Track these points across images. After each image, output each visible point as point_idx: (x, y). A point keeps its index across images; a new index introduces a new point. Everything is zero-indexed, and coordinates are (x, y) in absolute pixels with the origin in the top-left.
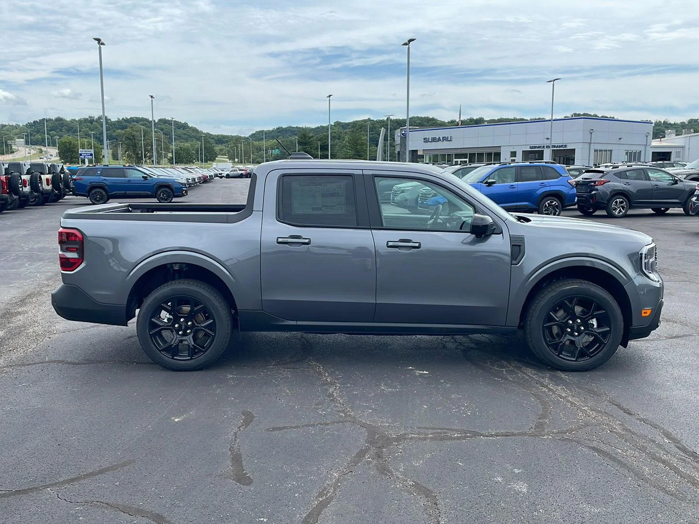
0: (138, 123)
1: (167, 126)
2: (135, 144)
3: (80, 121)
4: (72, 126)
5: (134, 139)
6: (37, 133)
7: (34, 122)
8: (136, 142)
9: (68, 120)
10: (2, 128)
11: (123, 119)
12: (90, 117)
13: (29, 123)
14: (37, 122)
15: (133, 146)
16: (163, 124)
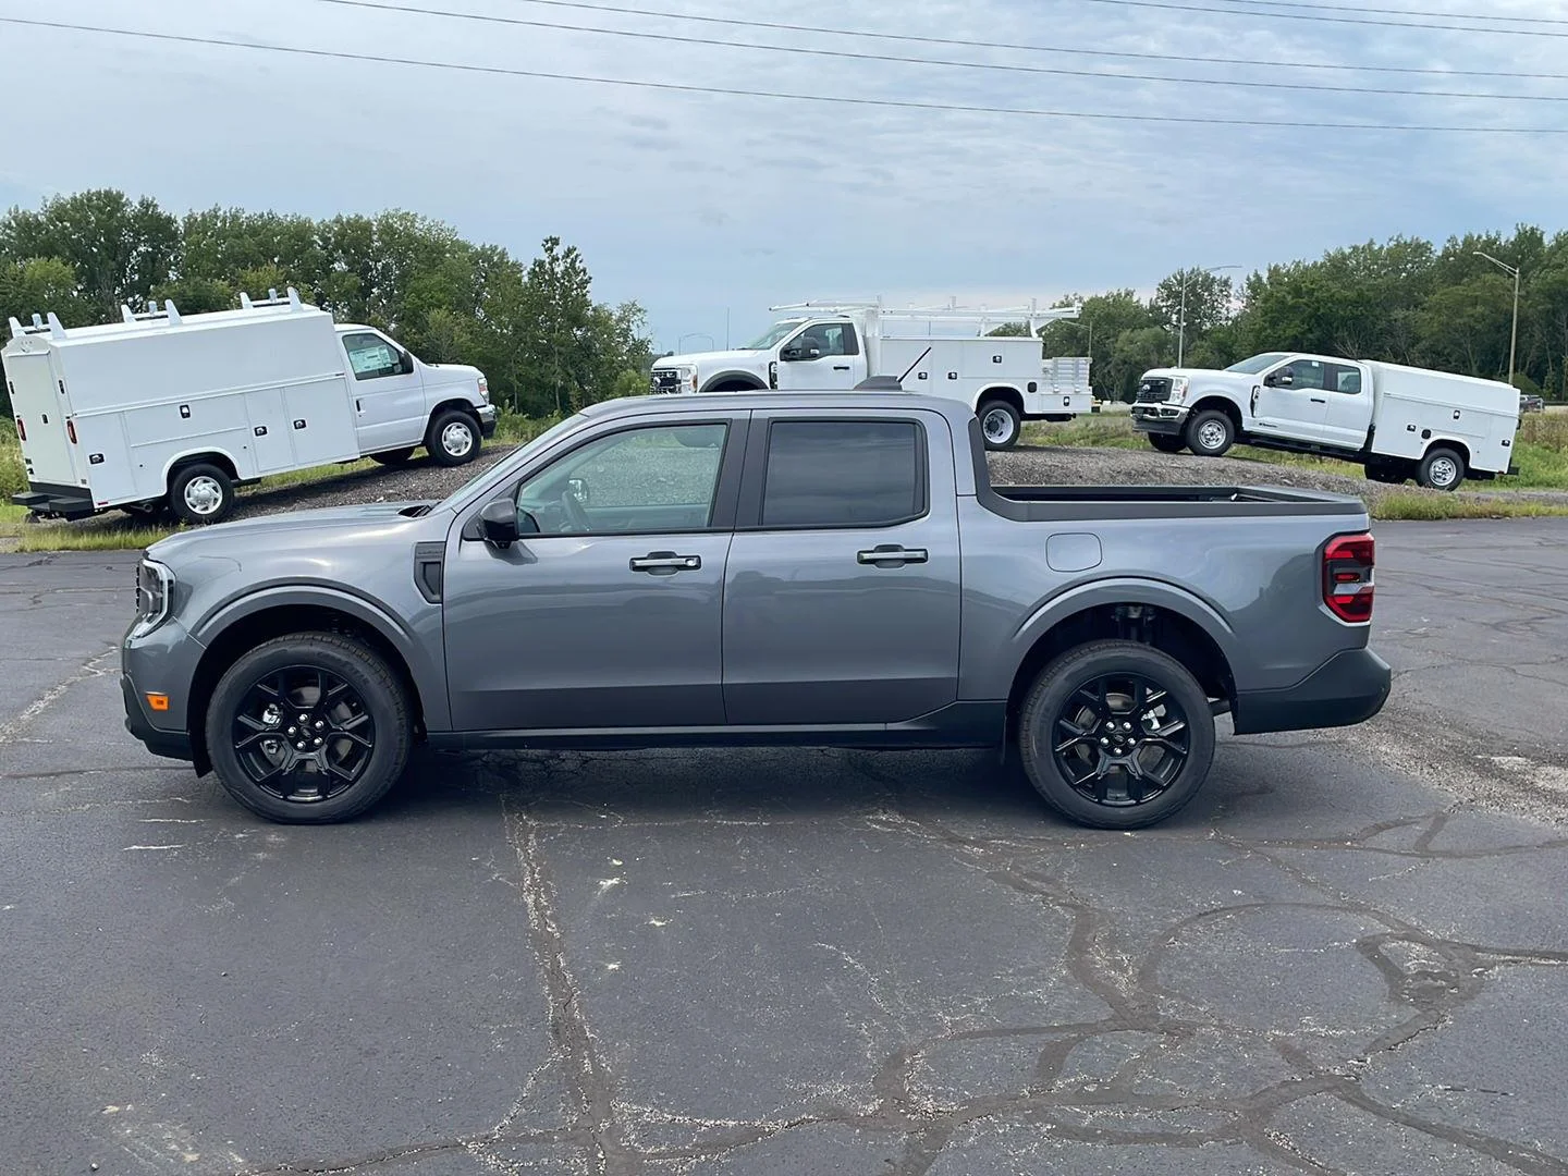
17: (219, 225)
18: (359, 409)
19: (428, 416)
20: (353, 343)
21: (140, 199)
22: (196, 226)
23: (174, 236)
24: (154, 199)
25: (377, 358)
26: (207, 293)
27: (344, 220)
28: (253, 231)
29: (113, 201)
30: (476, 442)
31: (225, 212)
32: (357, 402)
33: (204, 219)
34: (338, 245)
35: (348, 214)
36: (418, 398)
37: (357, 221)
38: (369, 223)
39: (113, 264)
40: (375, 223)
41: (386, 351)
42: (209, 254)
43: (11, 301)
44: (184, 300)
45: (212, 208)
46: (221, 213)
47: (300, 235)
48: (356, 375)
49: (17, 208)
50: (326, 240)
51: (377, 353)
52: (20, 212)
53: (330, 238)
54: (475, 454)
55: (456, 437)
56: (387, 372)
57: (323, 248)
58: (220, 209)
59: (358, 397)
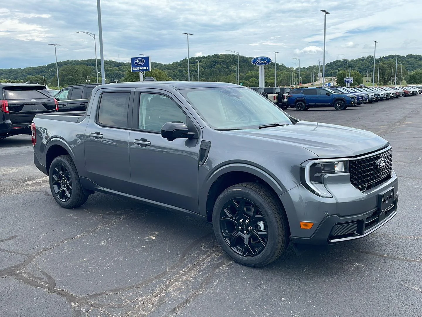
0: (392, 58)
1: (412, 59)
2: (384, 72)
3: (357, 60)
4: (351, 64)
5: (384, 69)
6: (331, 69)
7: (331, 63)
8: (385, 71)
9: (349, 60)
10: (314, 68)
11: (383, 57)
12: (362, 58)
13: (327, 64)
14: (332, 63)
15: (382, 73)
16: (410, 58)
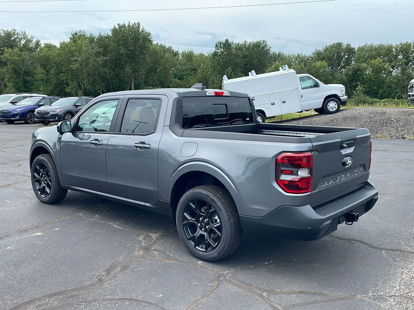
17: (367, 48)
18: (302, 98)
19: (324, 99)
20: (302, 79)
21: (346, 44)
22: (361, 49)
23: (354, 53)
24: (350, 43)
25: (310, 83)
26: (360, 67)
27: (403, 43)
28: (376, 49)
29: (339, 45)
30: (339, 107)
31: (369, 45)
32: (302, 96)
33: (363, 47)
34: (400, 51)
35: (404, 42)
36: (321, 94)
37: (406, 44)
38: (410, 44)
39: (338, 61)
40: (412, 44)
41: (312, 81)
42: (363, 56)
43: (312, 72)
44: (354, 70)
45: (365, 44)
46: (367, 45)
47: (389, 49)
48: (302, 88)
49: (317, 49)
50: (396, 49)
51: (309, 82)
52: (318, 50)
53: (398, 49)
54: (338, 110)
55: (332, 106)
56: (311, 87)
57: (396, 52)
58: (367, 44)
59: (302, 94)
